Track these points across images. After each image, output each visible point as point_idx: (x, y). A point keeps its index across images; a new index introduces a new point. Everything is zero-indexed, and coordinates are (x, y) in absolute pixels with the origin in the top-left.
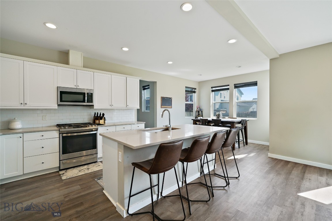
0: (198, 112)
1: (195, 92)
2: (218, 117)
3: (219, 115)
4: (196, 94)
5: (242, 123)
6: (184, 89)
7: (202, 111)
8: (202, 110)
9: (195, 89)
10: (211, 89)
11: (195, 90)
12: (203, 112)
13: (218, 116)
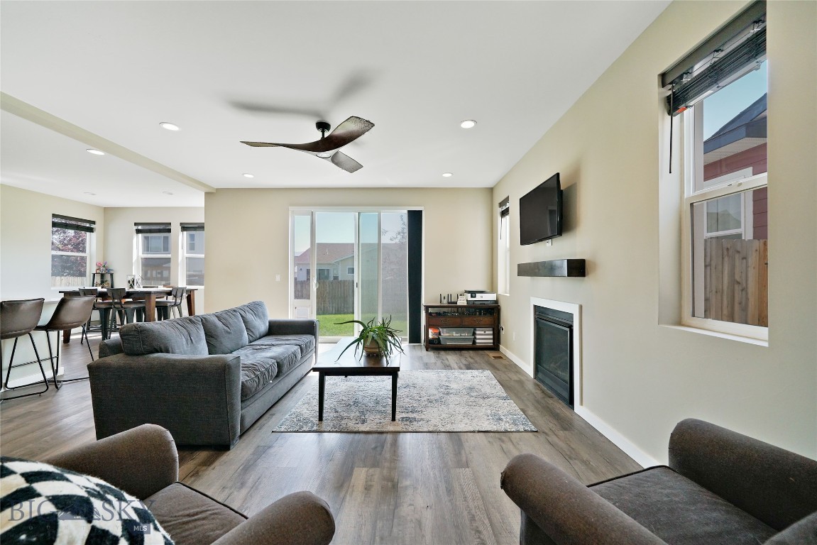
0: (102, 276)
1: (91, 230)
2: (131, 285)
3: (133, 281)
4: (93, 235)
5: (174, 293)
6: (50, 220)
7: (112, 275)
8: (112, 272)
9: (94, 223)
10: (136, 228)
11: (93, 226)
12: (114, 276)
13: (131, 282)
